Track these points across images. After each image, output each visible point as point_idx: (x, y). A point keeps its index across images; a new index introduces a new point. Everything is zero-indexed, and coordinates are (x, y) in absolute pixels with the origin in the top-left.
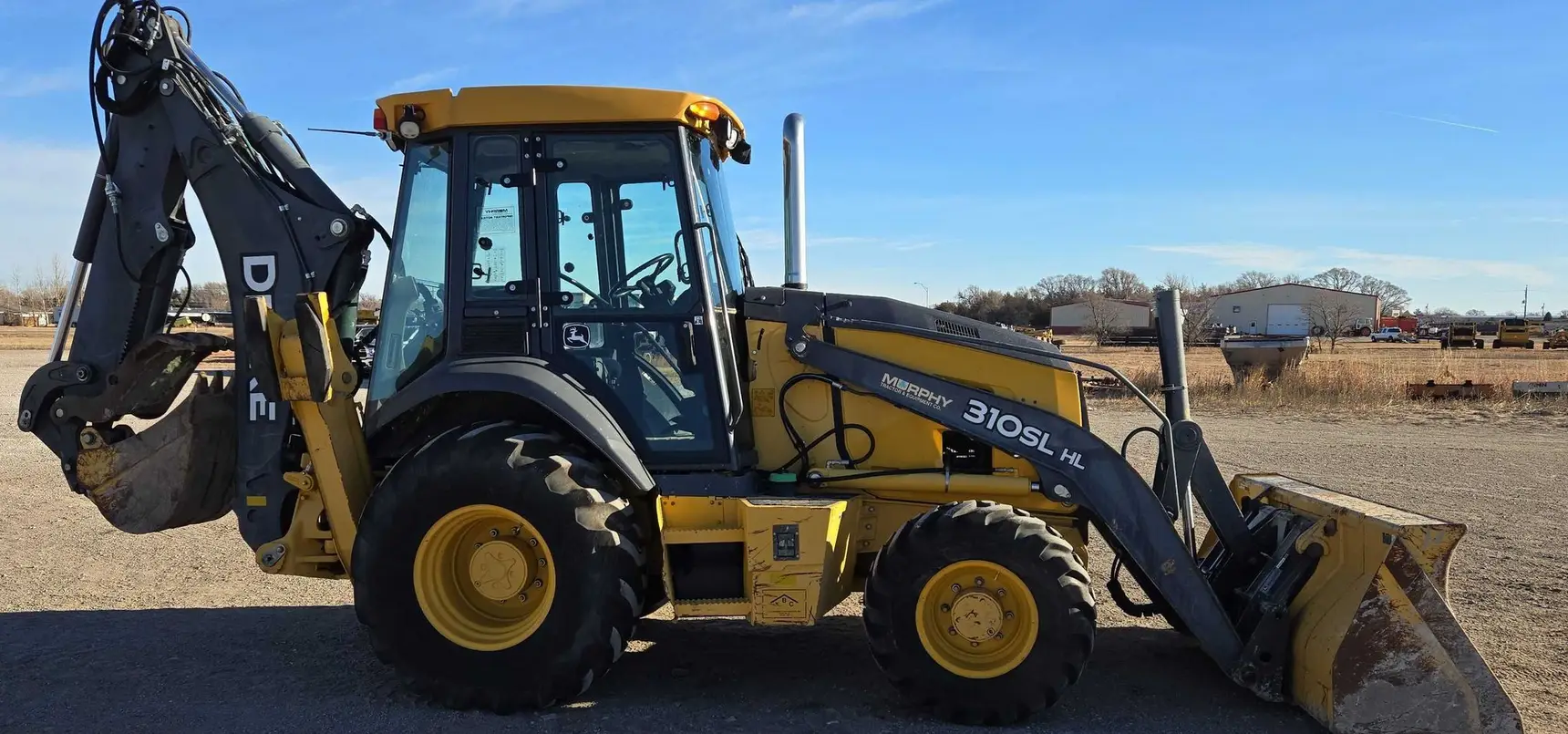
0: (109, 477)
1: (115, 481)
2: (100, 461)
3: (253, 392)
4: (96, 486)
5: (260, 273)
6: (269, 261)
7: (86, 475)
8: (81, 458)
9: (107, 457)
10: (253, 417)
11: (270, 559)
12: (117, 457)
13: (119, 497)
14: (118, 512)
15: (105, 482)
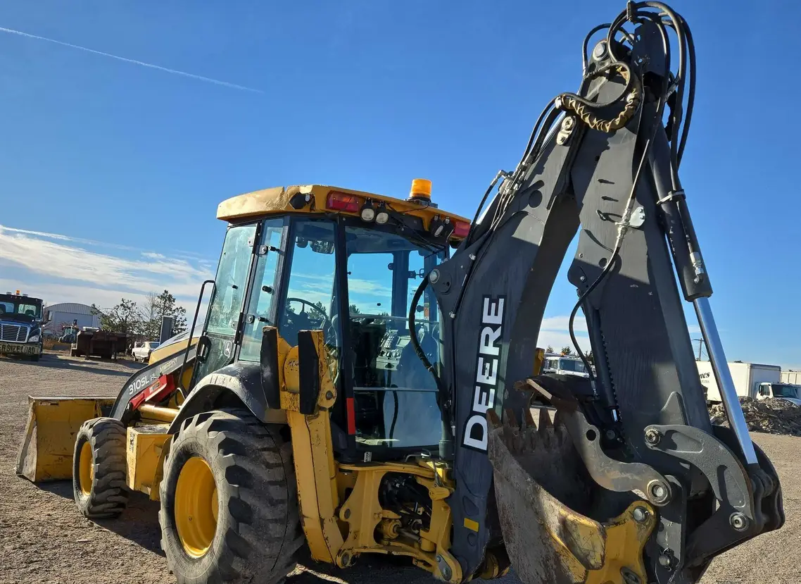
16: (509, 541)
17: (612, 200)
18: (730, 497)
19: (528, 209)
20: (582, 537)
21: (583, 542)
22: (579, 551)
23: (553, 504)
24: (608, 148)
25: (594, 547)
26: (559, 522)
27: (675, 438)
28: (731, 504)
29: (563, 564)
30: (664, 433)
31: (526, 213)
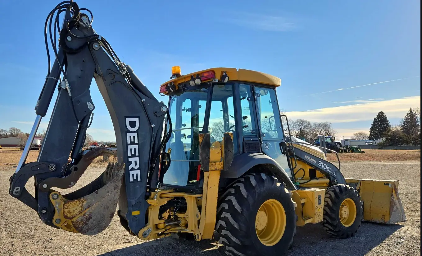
0: (81, 212)
1: (83, 213)
2: (76, 205)
3: (130, 170)
4: (73, 217)
5: (133, 124)
6: (137, 120)
7: (68, 212)
8: (66, 205)
9: (80, 203)
10: (131, 180)
11: (145, 235)
12: (85, 202)
13: (85, 220)
14: (84, 227)
15: (78, 215)
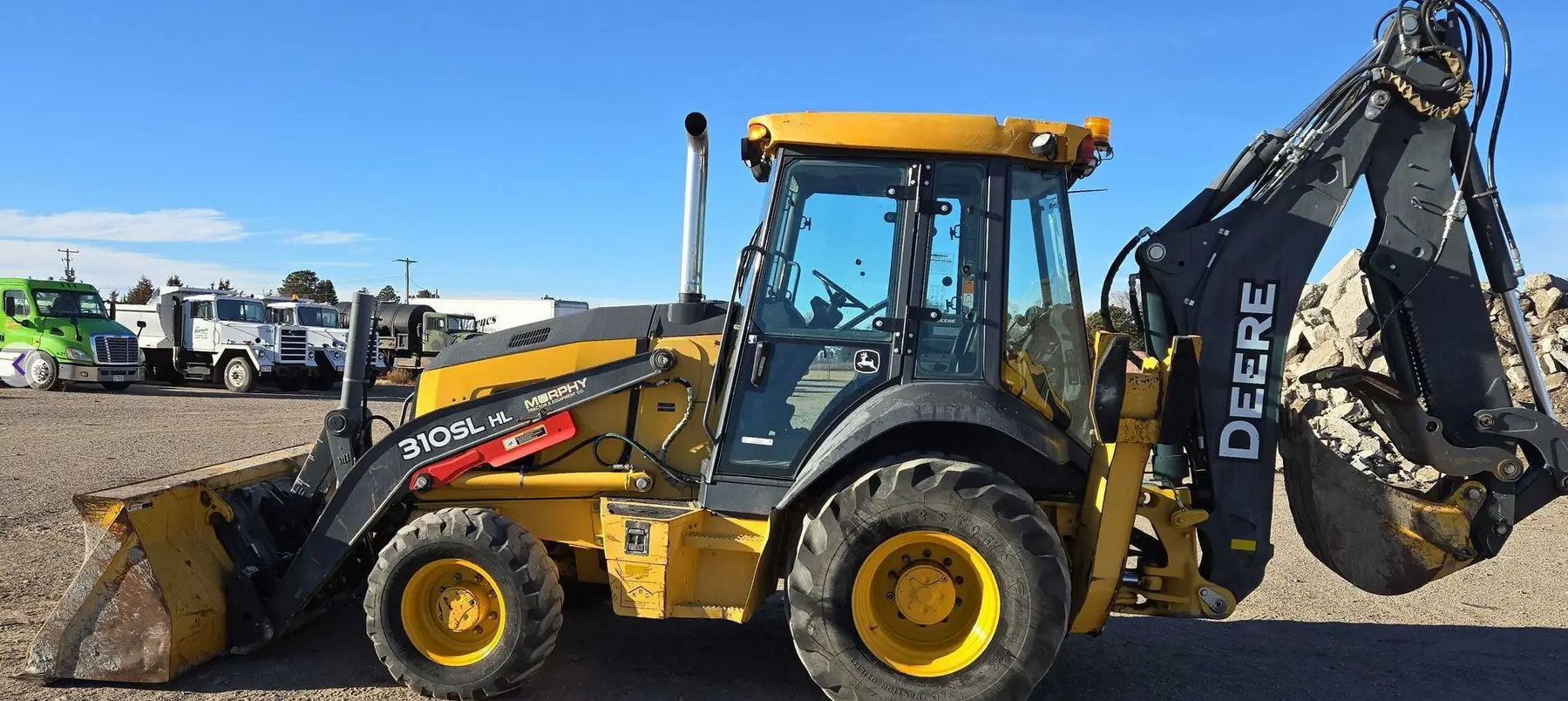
16: (1337, 548)
17: (1426, 188)
18: (1560, 464)
19: (1316, 183)
20: (1442, 525)
21: (1444, 529)
22: (1439, 538)
23: (1404, 500)
24: (1421, 133)
25: (1457, 531)
26: (1412, 516)
27: (1507, 420)
28: (1562, 469)
29: (1414, 555)
30: (1497, 416)
31: (1312, 188)
